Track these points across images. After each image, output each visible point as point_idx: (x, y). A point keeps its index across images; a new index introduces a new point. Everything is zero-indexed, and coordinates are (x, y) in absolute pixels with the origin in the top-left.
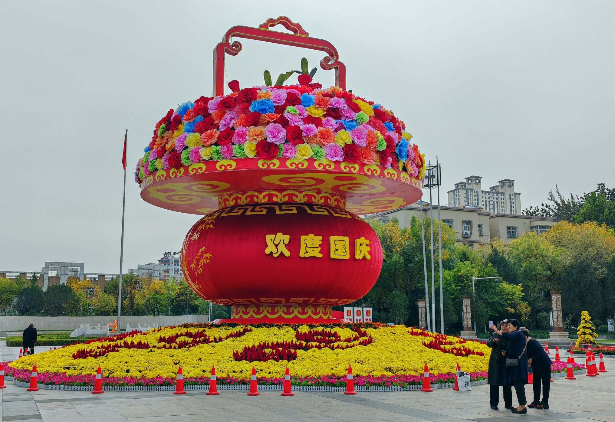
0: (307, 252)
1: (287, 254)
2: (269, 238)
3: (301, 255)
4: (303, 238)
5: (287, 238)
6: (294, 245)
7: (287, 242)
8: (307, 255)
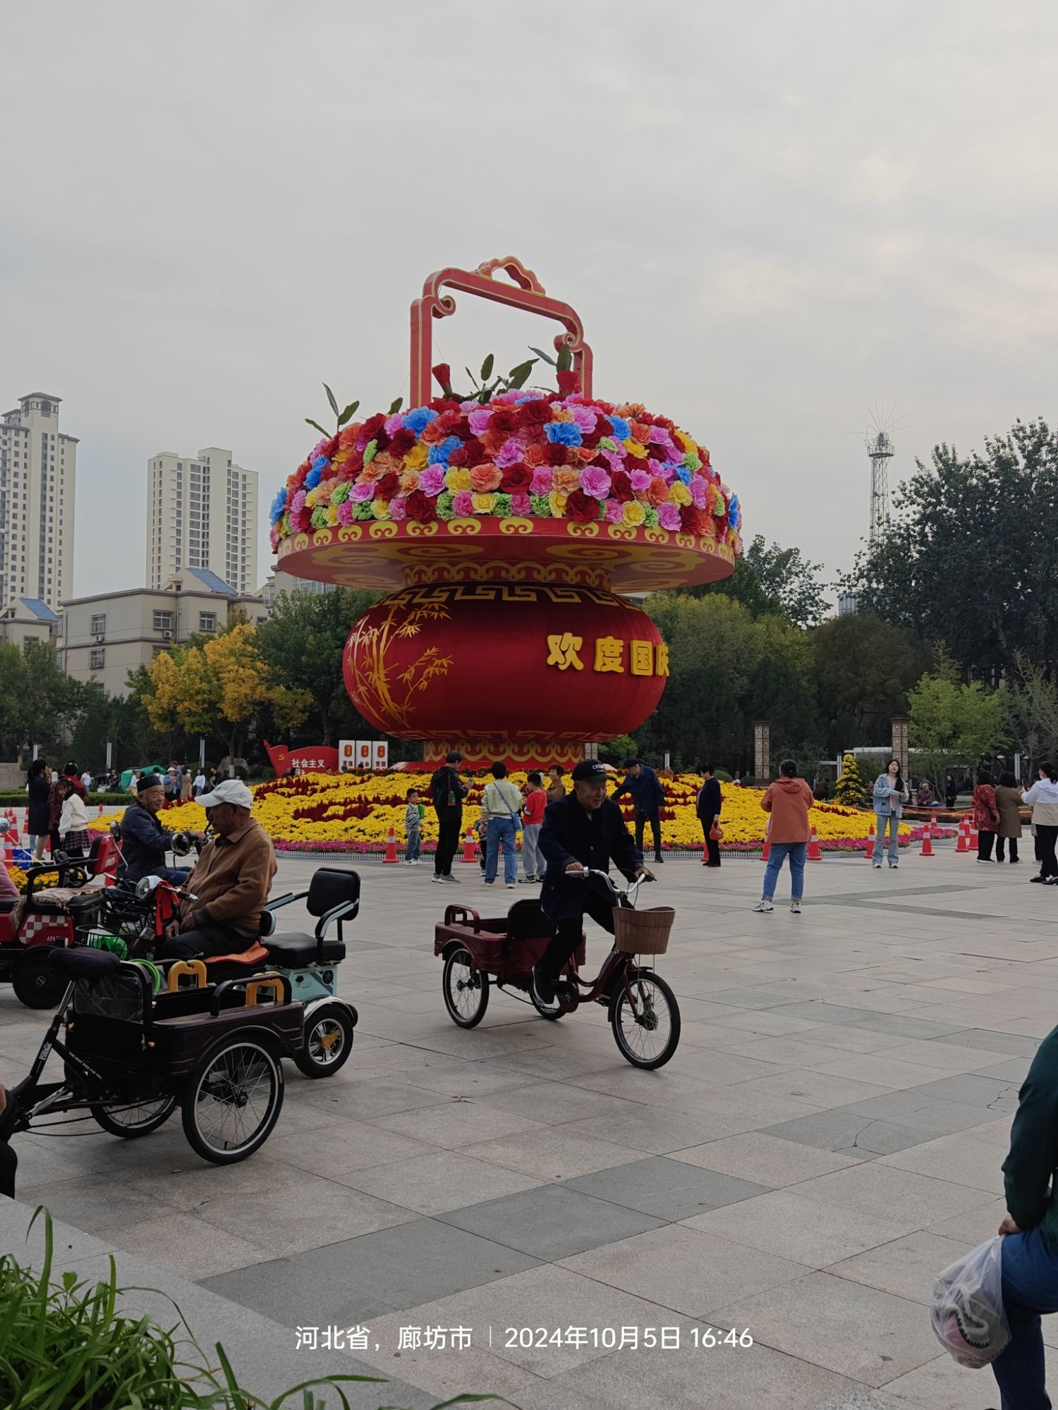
0: (604, 664)
1: (579, 666)
2: (552, 640)
3: (598, 668)
4: (600, 642)
5: (577, 642)
6: (587, 653)
7: (578, 648)
8: (605, 669)
